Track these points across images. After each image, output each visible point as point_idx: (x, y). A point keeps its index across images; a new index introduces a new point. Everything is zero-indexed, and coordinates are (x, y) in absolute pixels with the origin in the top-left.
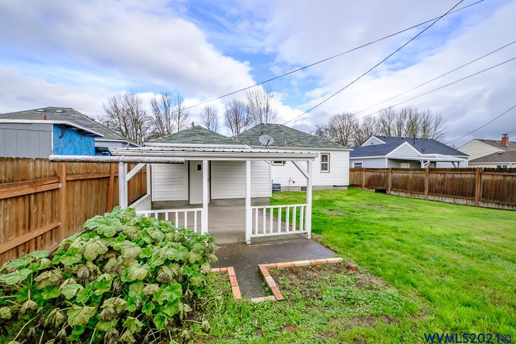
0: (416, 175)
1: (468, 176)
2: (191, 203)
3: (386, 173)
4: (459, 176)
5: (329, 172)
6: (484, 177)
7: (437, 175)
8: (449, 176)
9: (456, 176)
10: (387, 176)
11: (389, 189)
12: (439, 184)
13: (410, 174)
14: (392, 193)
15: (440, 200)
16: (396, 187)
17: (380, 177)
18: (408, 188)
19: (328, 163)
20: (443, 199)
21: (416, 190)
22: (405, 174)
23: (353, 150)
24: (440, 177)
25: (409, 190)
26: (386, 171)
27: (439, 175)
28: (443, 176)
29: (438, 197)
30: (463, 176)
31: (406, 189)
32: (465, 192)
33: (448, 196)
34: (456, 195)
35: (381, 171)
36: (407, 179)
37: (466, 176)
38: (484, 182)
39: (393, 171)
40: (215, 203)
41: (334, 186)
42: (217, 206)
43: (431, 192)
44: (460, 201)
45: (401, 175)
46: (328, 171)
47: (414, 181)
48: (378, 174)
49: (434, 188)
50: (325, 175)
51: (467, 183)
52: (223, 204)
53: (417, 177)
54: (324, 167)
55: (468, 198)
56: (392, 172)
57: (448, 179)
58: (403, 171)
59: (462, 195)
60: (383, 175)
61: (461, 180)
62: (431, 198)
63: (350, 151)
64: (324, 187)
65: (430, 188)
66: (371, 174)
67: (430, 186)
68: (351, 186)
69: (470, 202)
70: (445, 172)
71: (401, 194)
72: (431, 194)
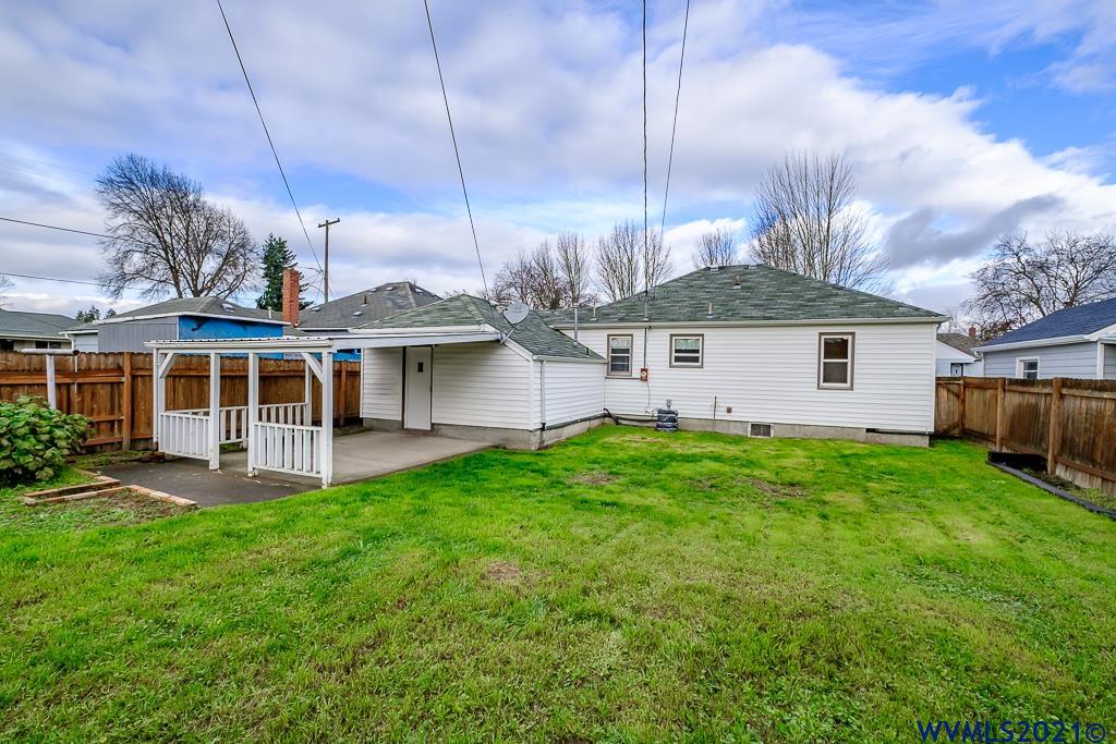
2: (405, 426)
5: (852, 388)
17: (1036, 410)
22: (1093, 404)
31: (1092, 461)
39: (1064, 392)
41: (868, 430)
45: (1085, 404)
46: (848, 385)
50: (835, 396)
52: (450, 435)
54: (837, 374)
56: (1062, 395)
58: (1088, 392)
60: (1041, 403)
64: (833, 431)
66: (1017, 398)
68: (937, 437)
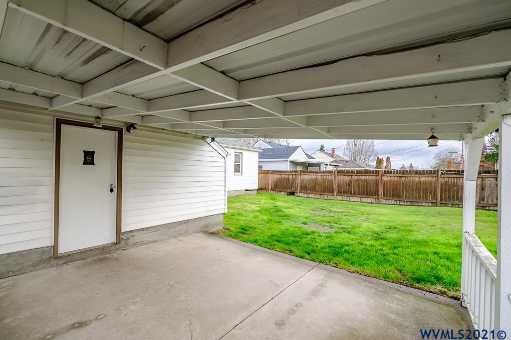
0: (325, 177)
1: (372, 178)
2: (62, 249)
3: (294, 176)
4: (364, 178)
5: (242, 174)
6: (385, 178)
7: (344, 177)
8: (355, 178)
9: (361, 178)
10: (296, 178)
11: (298, 192)
12: (347, 185)
13: (319, 176)
14: (301, 195)
15: (348, 200)
16: (305, 189)
17: (288, 179)
18: (317, 189)
19: (241, 164)
20: (351, 199)
21: (325, 192)
22: (314, 177)
23: (262, 151)
24: (347, 179)
25: (319, 192)
26: (294, 173)
27: (346, 177)
28: (350, 178)
29: (346, 197)
30: (367, 177)
31: (315, 191)
32: (370, 192)
33: (355, 195)
34: (361, 195)
35: (289, 173)
36: (315, 182)
37: (370, 178)
38: (384, 183)
39: (302, 174)
40: (128, 239)
41: (246, 190)
42: (135, 244)
43: (340, 192)
44: (365, 200)
45: (310, 177)
46: (240, 173)
47: (323, 183)
48: (286, 176)
49: (342, 189)
50: (238, 178)
51: (370, 183)
53: (326, 179)
54: (237, 169)
55: (371, 196)
56: (300, 174)
57: (354, 180)
58: (311, 174)
59: (367, 194)
60: (291, 177)
61: (366, 181)
62: (339, 198)
63: (259, 152)
64: (237, 192)
65: (339, 189)
66: (278, 176)
67: (338, 187)
68: (260, 189)
69: (373, 200)
70: (351, 174)
71: (310, 196)
72: (339, 194)
